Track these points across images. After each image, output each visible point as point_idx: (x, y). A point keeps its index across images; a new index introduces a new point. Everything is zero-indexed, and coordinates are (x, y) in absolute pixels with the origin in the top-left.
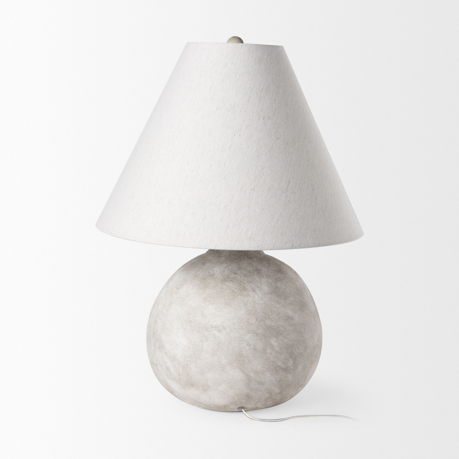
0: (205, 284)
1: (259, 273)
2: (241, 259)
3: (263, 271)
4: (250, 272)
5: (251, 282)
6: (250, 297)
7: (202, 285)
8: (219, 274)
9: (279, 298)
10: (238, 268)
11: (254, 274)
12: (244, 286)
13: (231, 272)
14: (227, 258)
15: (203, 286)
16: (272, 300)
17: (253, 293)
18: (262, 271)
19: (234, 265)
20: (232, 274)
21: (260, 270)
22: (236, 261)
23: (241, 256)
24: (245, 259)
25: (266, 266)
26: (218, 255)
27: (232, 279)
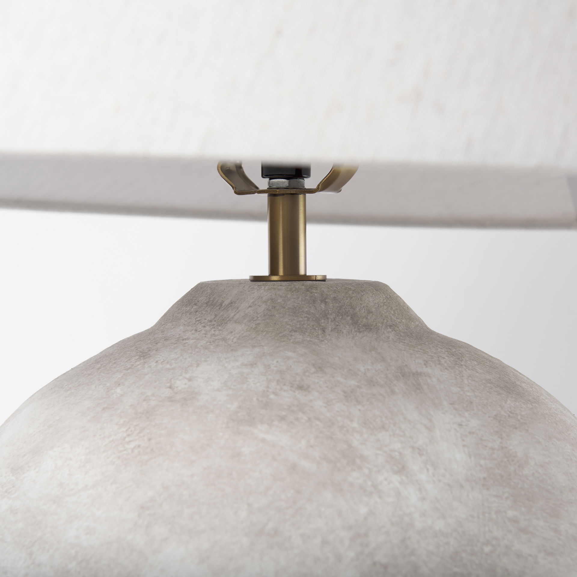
0: (149, 440)
1: (418, 387)
2: (324, 331)
3: (434, 380)
4: (371, 383)
5: (383, 427)
6: (380, 497)
7: (132, 445)
8: (218, 390)
9: (523, 509)
10: (314, 365)
11: (393, 392)
12: (350, 446)
13: (278, 381)
14: (259, 324)
15: (139, 446)
16: (494, 516)
17: (395, 479)
18: (429, 380)
19: (290, 354)
20: (285, 388)
21: (417, 374)
22: (299, 337)
23: (325, 316)
24: (345, 331)
25: (446, 362)
26: (216, 316)
27: (284, 413)
